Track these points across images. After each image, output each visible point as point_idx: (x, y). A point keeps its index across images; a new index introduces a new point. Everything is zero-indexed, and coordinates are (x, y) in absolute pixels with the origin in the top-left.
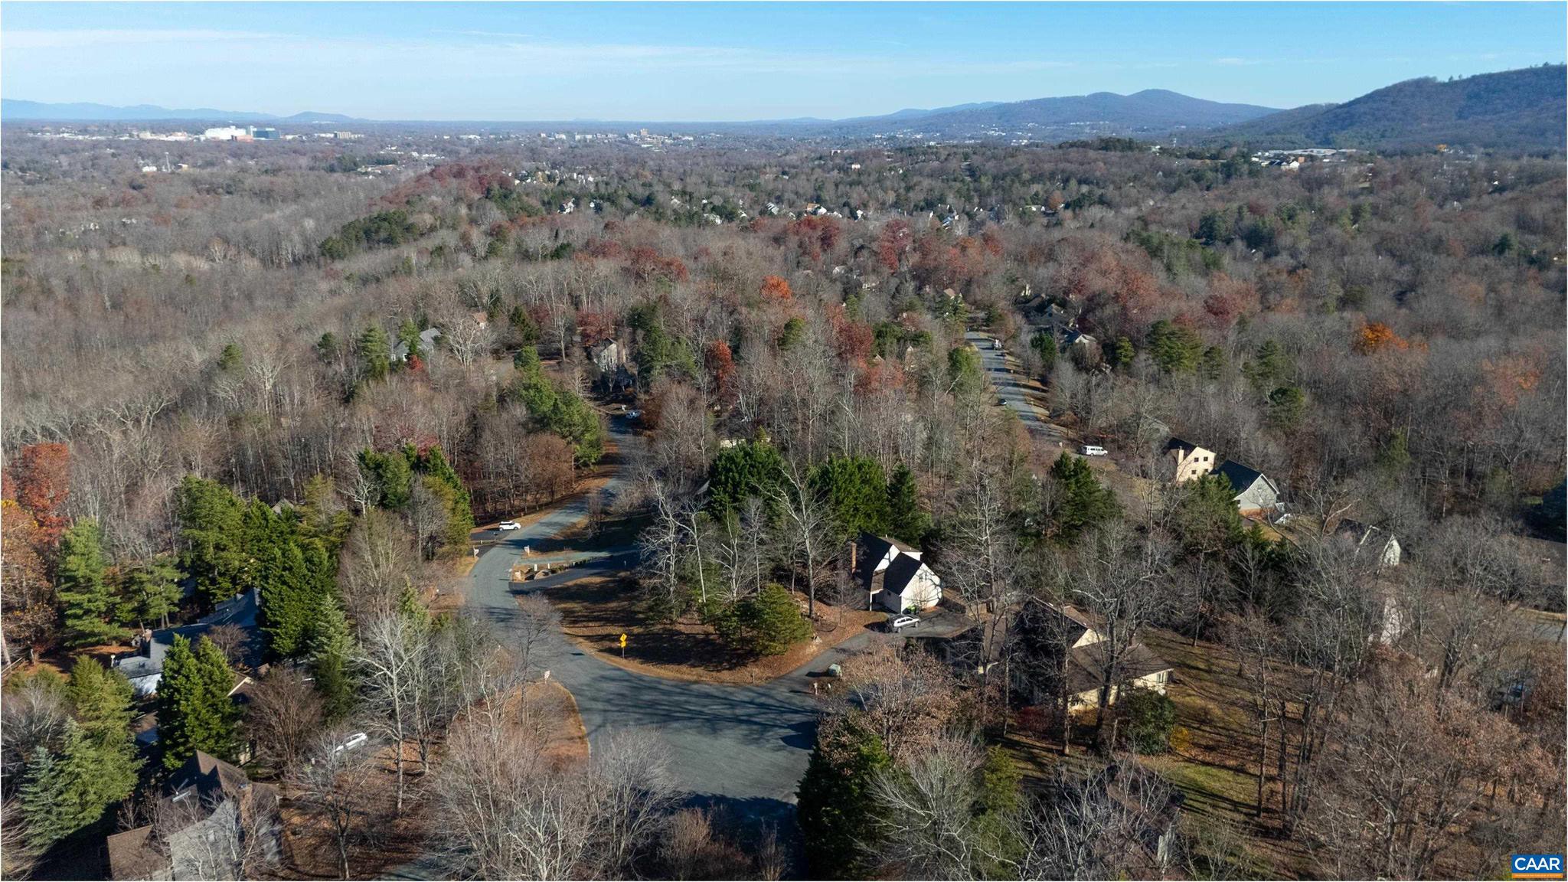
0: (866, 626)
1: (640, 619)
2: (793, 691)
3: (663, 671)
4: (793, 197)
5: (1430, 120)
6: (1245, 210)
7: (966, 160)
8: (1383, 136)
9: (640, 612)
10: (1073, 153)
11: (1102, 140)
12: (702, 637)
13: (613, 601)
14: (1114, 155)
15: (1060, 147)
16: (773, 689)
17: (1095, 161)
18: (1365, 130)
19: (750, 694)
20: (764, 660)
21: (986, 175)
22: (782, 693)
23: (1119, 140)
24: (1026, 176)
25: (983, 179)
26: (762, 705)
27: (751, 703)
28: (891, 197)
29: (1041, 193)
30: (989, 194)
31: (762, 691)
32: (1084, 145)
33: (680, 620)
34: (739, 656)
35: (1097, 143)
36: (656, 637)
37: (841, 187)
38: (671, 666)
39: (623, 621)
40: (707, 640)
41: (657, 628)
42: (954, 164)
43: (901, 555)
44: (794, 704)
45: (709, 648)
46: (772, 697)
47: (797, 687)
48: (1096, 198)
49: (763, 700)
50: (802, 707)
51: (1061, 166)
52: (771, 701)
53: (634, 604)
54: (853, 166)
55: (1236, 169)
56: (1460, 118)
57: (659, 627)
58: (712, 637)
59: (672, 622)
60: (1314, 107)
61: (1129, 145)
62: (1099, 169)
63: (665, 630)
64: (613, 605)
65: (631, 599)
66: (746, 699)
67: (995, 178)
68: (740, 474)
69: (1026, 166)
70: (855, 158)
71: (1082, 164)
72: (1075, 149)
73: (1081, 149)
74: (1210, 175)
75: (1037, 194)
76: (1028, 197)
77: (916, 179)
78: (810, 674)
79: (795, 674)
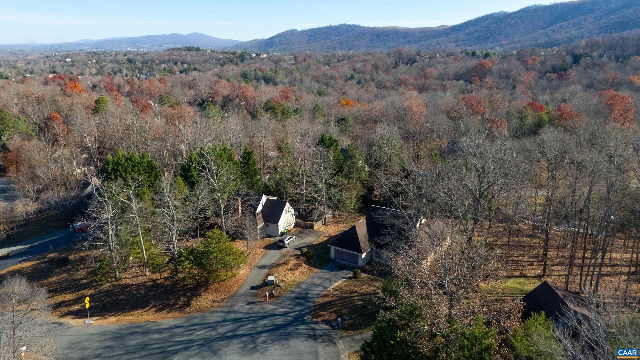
0: (264, 248)
1: (84, 284)
2: (249, 303)
3: (131, 318)
4: (39, 71)
5: (298, 45)
6: (257, 70)
7: (125, 56)
8: (284, 50)
9: (82, 279)
10: (175, 52)
11: (186, 47)
12: (151, 283)
13: (53, 276)
14: (193, 53)
15: (168, 50)
16: (234, 305)
17: (186, 55)
18: (278, 48)
19: (219, 314)
20: (212, 287)
21: (138, 61)
22: (242, 308)
23: (193, 47)
24: (157, 62)
25: (137, 63)
26: (235, 320)
27: (225, 321)
28: (94, 71)
29: (167, 68)
30: (142, 69)
31: (226, 310)
32: (179, 49)
33: (124, 276)
34: (191, 290)
35: (184, 48)
36: (108, 293)
37: (65, 67)
38: (136, 312)
39: (71, 289)
40: (155, 285)
41: (106, 286)
42: (120, 58)
43: (268, 200)
44: (258, 312)
45: (163, 290)
46: (238, 312)
47: (251, 300)
48: (192, 69)
49: (232, 316)
50: (266, 313)
51: (172, 57)
52: (239, 316)
53: (73, 275)
54: (67, 60)
55: (245, 57)
56: (308, 43)
57: (107, 285)
58: (159, 282)
59: (117, 280)
60: (258, 40)
61: (198, 49)
62: (189, 59)
63: (114, 286)
64: (54, 279)
65: (68, 271)
66: (220, 319)
67: (142, 63)
68: (126, 172)
69: (156, 58)
70: (67, 56)
71: (181, 56)
72: (176, 51)
73: (178, 51)
74: (235, 60)
75: (165, 68)
76: (161, 70)
77: (104, 63)
78: (252, 288)
79: (242, 291)
